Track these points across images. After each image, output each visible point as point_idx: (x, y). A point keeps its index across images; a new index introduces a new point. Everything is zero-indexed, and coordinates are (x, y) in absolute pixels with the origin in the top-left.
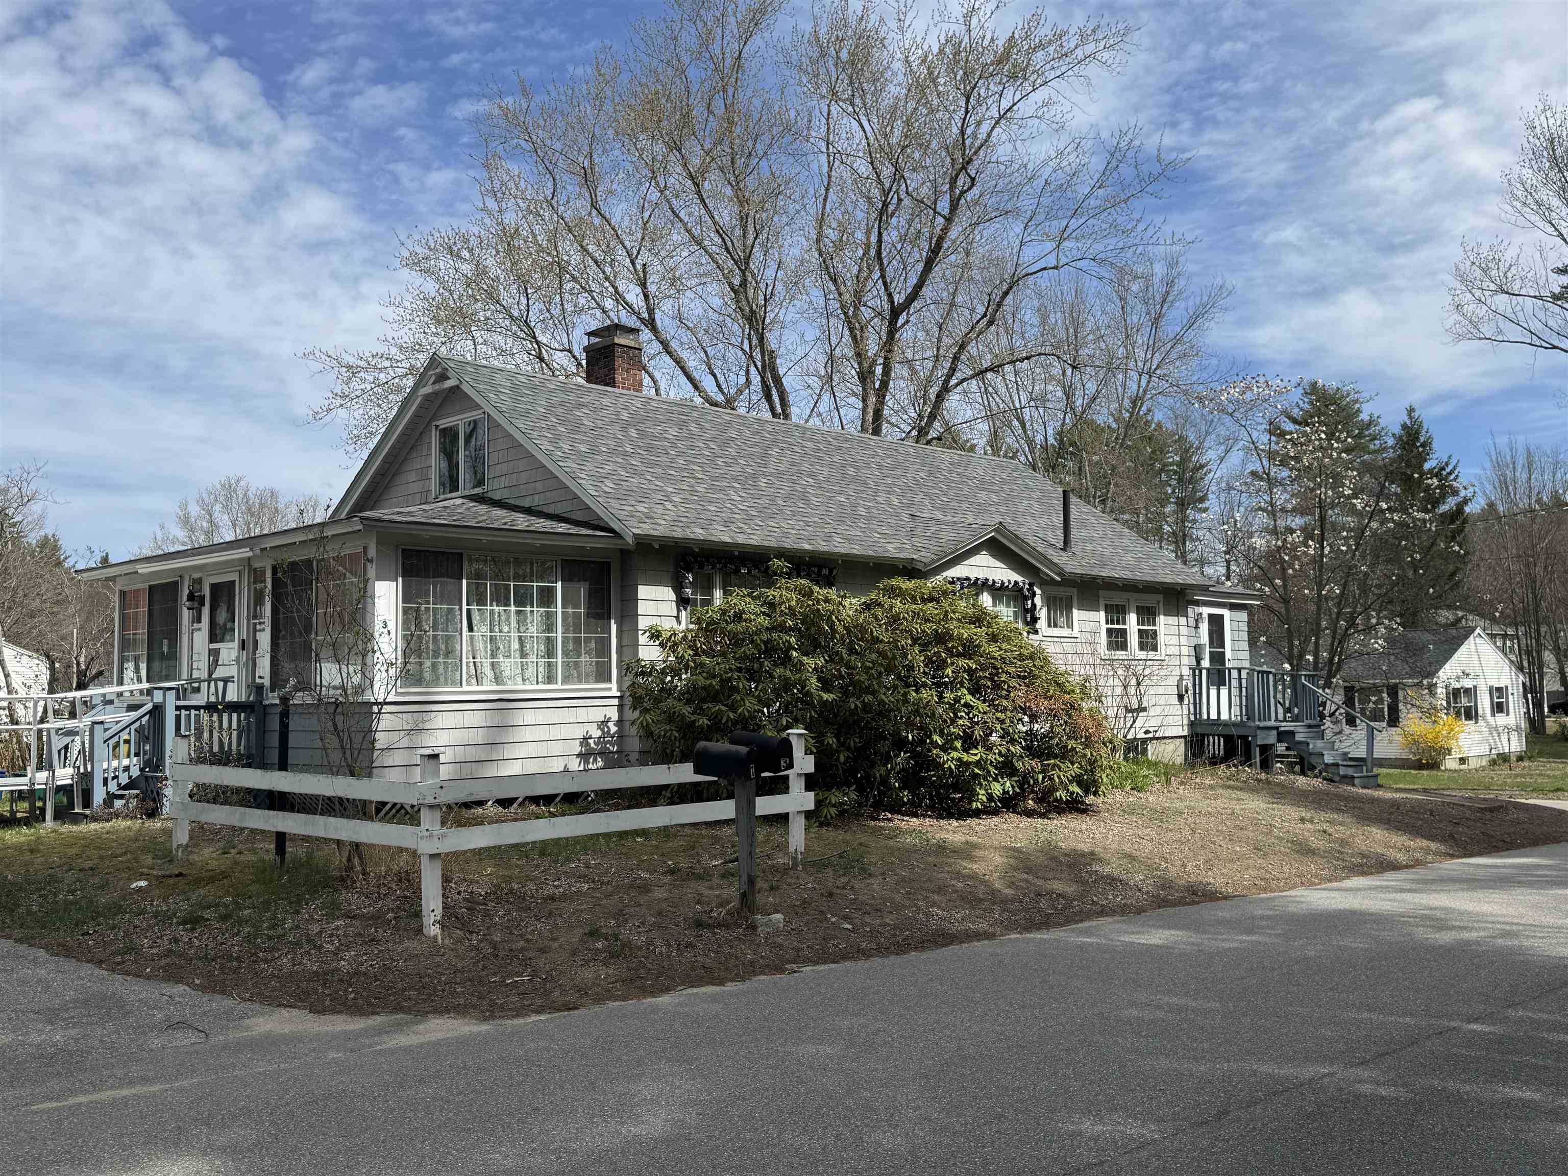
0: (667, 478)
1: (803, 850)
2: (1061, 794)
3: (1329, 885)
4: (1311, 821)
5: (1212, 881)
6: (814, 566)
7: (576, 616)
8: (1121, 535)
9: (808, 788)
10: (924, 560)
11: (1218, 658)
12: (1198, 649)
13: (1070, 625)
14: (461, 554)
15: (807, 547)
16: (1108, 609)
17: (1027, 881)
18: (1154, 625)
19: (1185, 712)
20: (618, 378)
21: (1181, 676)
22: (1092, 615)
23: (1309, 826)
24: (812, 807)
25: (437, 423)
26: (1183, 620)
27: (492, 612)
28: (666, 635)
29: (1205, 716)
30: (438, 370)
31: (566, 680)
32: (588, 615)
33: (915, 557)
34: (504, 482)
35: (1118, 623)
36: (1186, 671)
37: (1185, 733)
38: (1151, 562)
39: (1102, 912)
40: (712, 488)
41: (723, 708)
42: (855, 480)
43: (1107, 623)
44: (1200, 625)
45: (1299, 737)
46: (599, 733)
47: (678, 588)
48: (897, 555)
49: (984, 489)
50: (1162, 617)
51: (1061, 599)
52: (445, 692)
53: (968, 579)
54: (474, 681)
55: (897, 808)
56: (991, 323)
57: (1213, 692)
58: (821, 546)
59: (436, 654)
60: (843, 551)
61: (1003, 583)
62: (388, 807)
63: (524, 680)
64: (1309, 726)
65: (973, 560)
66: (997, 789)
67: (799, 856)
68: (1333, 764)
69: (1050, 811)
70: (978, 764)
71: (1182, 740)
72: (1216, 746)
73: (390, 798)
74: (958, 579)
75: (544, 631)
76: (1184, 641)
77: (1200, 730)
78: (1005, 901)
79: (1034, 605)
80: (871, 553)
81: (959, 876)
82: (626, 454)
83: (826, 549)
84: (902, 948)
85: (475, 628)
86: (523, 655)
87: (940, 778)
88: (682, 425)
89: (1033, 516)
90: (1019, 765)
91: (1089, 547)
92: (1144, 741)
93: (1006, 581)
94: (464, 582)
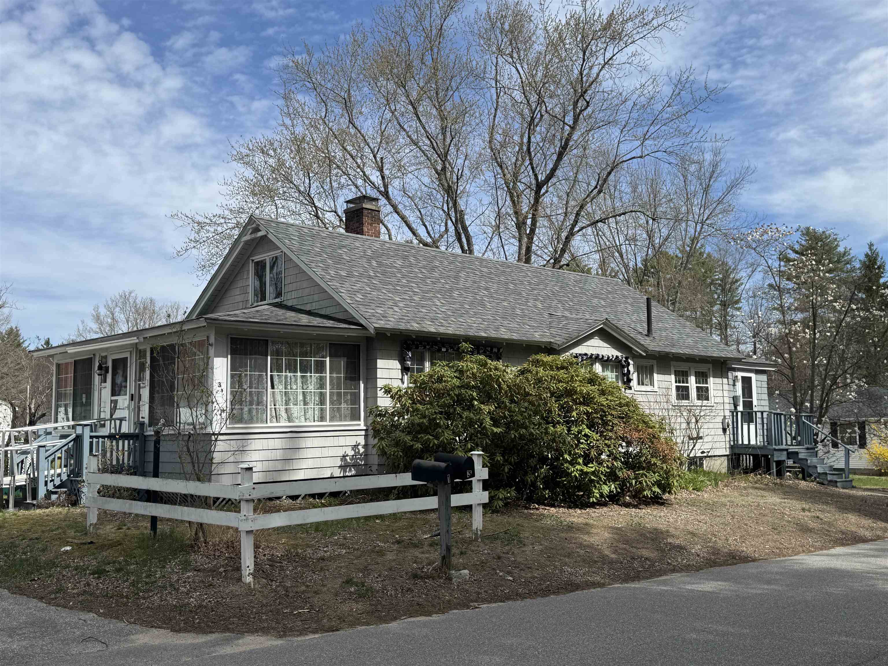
0: (396, 292)
1: (481, 528)
2: (647, 493)
3: (821, 552)
4: (809, 511)
5: (745, 549)
6: (488, 347)
7: (339, 378)
8: (684, 327)
9: (485, 489)
10: (558, 342)
11: (748, 405)
12: (735, 399)
13: (652, 384)
14: (267, 340)
15: (483, 334)
16: (677, 374)
17: (625, 549)
18: (707, 383)
19: (728, 439)
20: (365, 229)
21: (725, 416)
22: (666, 377)
23: (807, 513)
24: (487, 501)
25: (253, 258)
26: (725, 381)
27: (286, 377)
28: (394, 391)
29: (740, 442)
30: (254, 226)
31: (332, 419)
32: (346, 378)
33: (552, 340)
34: (294, 295)
35: (683, 382)
36: (728, 413)
37: (728, 453)
38: (704, 343)
39: (674, 570)
40: (423, 298)
41: (431, 437)
42: (514, 292)
43: (676, 382)
44: (737, 384)
45: (801, 456)
46: (353, 453)
47: (402, 361)
48: (541, 340)
49: (596, 297)
50: (711, 379)
51: (646, 367)
52: (257, 427)
53: (586, 354)
54: (275, 420)
55: (541, 502)
56: (600, 192)
57: (745, 427)
58: (493, 334)
59: (251, 403)
60: (506, 337)
61: (608, 357)
62: (221, 500)
63: (306, 419)
64: (808, 449)
65: (589, 343)
66: (606, 489)
67: (479, 533)
68: (823, 473)
69: (640, 504)
70: (593, 473)
71: (726, 458)
72: (748, 461)
73: (222, 495)
74: (580, 355)
75: (318, 389)
76: (726, 394)
77: (737, 451)
78: (611, 562)
79: (629, 371)
80: (524, 338)
81: (581, 546)
82: (370, 277)
83: (495, 336)
84: (546, 592)
85: (276, 387)
86: (305, 403)
87: (569, 482)
88: (405, 258)
89: (627, 314)
90: (620, 474)
91: (664, 334)
92: (701, 458)
93: (610, 356)
94: (269, 358)
